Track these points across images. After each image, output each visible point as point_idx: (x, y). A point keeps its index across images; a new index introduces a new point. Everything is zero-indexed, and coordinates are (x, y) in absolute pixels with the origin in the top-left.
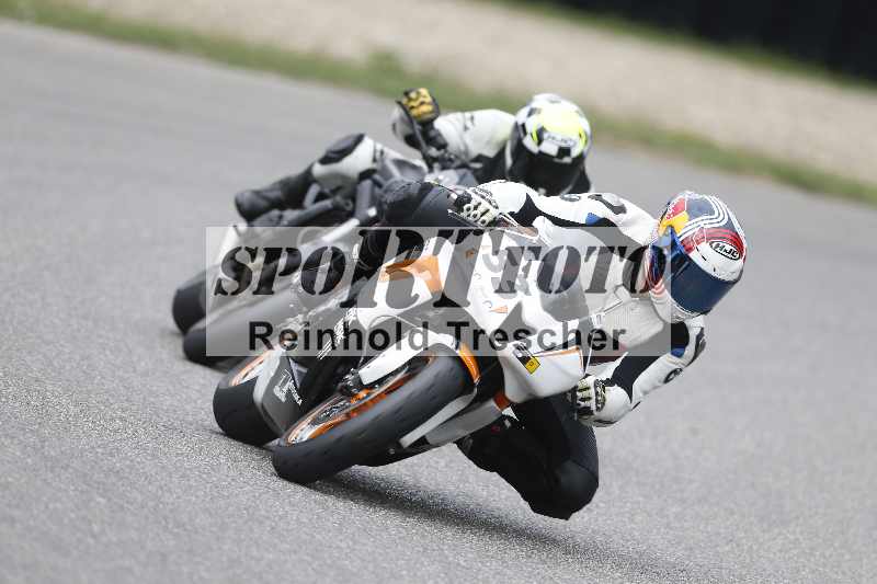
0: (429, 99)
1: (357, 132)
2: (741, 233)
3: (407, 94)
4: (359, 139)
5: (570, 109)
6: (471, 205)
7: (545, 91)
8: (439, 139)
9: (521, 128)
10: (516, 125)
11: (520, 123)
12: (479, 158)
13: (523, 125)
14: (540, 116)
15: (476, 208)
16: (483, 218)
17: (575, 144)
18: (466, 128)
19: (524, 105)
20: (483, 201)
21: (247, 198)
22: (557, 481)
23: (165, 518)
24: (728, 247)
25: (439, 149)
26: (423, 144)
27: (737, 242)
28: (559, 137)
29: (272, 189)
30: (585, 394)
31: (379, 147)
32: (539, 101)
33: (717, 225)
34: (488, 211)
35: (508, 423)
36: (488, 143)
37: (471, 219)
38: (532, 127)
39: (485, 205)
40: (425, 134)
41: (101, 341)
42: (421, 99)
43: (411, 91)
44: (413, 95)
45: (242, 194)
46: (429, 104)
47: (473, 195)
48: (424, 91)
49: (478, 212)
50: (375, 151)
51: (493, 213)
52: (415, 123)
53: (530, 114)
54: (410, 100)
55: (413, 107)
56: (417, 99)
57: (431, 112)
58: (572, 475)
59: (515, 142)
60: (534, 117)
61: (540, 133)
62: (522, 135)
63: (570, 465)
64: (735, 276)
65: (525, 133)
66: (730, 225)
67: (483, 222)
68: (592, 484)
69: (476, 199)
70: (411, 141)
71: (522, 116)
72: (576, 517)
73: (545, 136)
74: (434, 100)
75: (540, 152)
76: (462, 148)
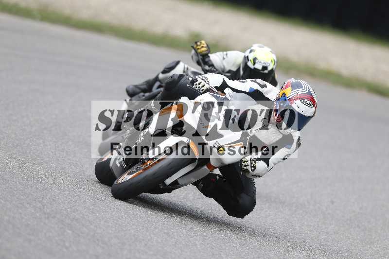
0: (205, 45)
1: (177, 60)
2: (314, 96)
3: (196, 43)
4: (178, 63)
5: (267, 50)
6: (197, 83)
7: (257, 43)
8: (210, 62)
9: (247, 58)
10: (245, 57)
11: (246, 56)
12: (230, 71)
13: (248, 57)
14: (255, 53)
15: (199, 84)
16: (202, 88)
17: (270, 65)
18: (224, 59)
19: (249, 49)
20: (202, 81)
21: (131, 88)
22: (238, 201)
23: (98, 240)
24: (308, 102)
25: (209, 66)
26: (202, 64)
27: (312, 99)
28: (263, 62)
29: (142, 85)
30: (246, 164)
31: (186, 66)
32: (255, 47)
33: (304, 93)
34: (205, 85)
35: (218, 178)
36: (233, 65)
37: (197, 89)
38: (251, 57)
39: (203, 83)
40: (203, 60)
41: (69, 161)
42: (202, 45)
43: (198, 42)
44: (199, 43)
45: (129, 86)
46: (205, 47)
47: (198, 79)
48: (203, 42)
49: (200, 86)
50: (184, 68)
51: (207, 86)
52: (199, 56)
53: (251, 52)
54: (197, 45)
55: (198, 49)
56: (200, 45)
57: (207, 51)
58: (244, 199)
59: (244, 64)
60: (252, 53)
61: (255, 59)
62: (247, 60)
63: (243, 195)
64: (312, 114)
65: (248, 60)
66: (309, 92)
67: (202, 90)
68: (253, 203)
69: (199, 80)
70: (198, 63)
71: (247, 53)
72: (246, 217)
73: (257, 61)
74: (207, 46)
75: (254, 68)
76: (222, 67)
